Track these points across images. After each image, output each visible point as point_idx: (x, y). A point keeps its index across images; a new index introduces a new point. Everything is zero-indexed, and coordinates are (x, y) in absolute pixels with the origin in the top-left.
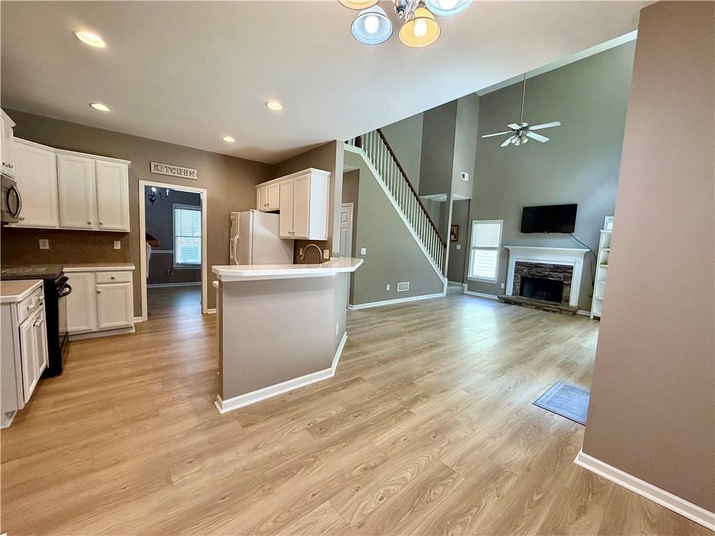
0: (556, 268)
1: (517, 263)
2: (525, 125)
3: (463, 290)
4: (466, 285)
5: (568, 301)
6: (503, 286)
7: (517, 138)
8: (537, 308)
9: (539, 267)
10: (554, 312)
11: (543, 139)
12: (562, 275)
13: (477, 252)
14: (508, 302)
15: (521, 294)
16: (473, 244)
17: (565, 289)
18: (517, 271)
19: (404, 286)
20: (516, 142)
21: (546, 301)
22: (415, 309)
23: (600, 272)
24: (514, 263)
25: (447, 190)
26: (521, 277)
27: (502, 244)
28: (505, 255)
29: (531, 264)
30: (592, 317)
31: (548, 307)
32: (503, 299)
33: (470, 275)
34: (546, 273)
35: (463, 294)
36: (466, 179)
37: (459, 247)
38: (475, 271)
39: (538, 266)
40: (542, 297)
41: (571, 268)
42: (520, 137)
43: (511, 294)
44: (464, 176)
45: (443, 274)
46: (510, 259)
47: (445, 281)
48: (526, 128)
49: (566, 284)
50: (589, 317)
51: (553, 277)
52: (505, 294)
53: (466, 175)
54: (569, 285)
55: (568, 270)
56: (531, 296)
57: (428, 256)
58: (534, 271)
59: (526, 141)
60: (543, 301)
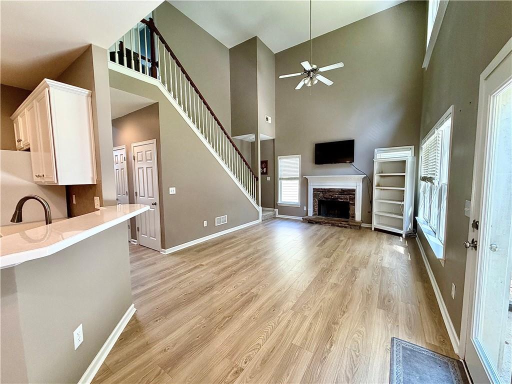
0: (343, 192)
1: (315, 190)
2: (315, 67)
3: (275, 215)
4: (277, 210)
5: (354, 217)
6: (305, 209)
7: (309, 79)
8: (333, 225)
9: (331, 191)
10: (346, 227)
11: (328, 82)
12: (348, 197)
13: (283, 182)
14: (310, 222)
15: (319, 214)
16: (280, 176)
17: (351, 207)
18: (315, 196)
19: (222, 220)
20: (308, 83)
21: (338, 219)
22: (233, 243)
23: (376, 193)
24: (312, 189)
25: (255, 130)
26: (318, 200)
27: (302, 175)
28: (304, 183)
29: (325, 189)
30: (373, 229)
31: (341, 224)
32: (306, 220)
33: (279, 202)
34: (336, 196)
35: (275, 218)
36: (270, 121)
37: (269, 179)
38: (282, 198)
39: (329, 190)
40: (334, 216)
41: (354, 190)
42: (311, 78)
43: (312, 215)
44: (267, 119)
45: (258, 203)
46: (309, 187)
47: (260, 209)
48: (315, 70)
49: (351, 204)
50: (371, 229)
51: (342, 199)
52: (307, 215)
53: (269, 118)
54: (354, 204)
55: (352, 192)
56: (326, 215)
57: (243, 190)
58: (327, 196)
59: (316, 82)
60: (336, 219)
